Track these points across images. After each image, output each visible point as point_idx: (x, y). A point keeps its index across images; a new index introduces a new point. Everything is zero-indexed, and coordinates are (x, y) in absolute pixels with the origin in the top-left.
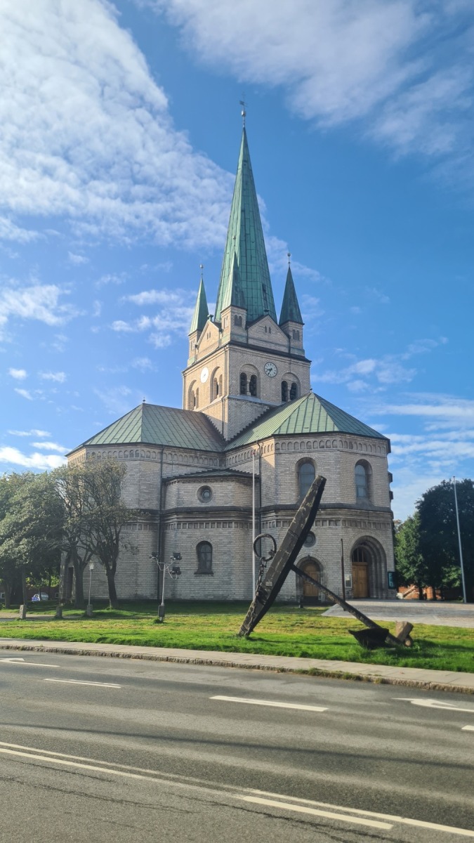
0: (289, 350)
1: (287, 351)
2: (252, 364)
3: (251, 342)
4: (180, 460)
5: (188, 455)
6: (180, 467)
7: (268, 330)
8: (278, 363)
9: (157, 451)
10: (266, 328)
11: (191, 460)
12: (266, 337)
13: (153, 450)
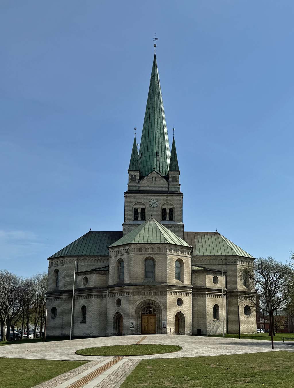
0: (168, 189)
1: (167, 190)
2: (141, 202)
3: (141, 189)
4: (90, 262)
5: (93, 259)
6: (89, 266)
7: (154, 180)
8: (159, 198)
9: (75, 259)
10: (152, 178)
11: (96, 262)
12: (152, 184)
13: (73, 259)
